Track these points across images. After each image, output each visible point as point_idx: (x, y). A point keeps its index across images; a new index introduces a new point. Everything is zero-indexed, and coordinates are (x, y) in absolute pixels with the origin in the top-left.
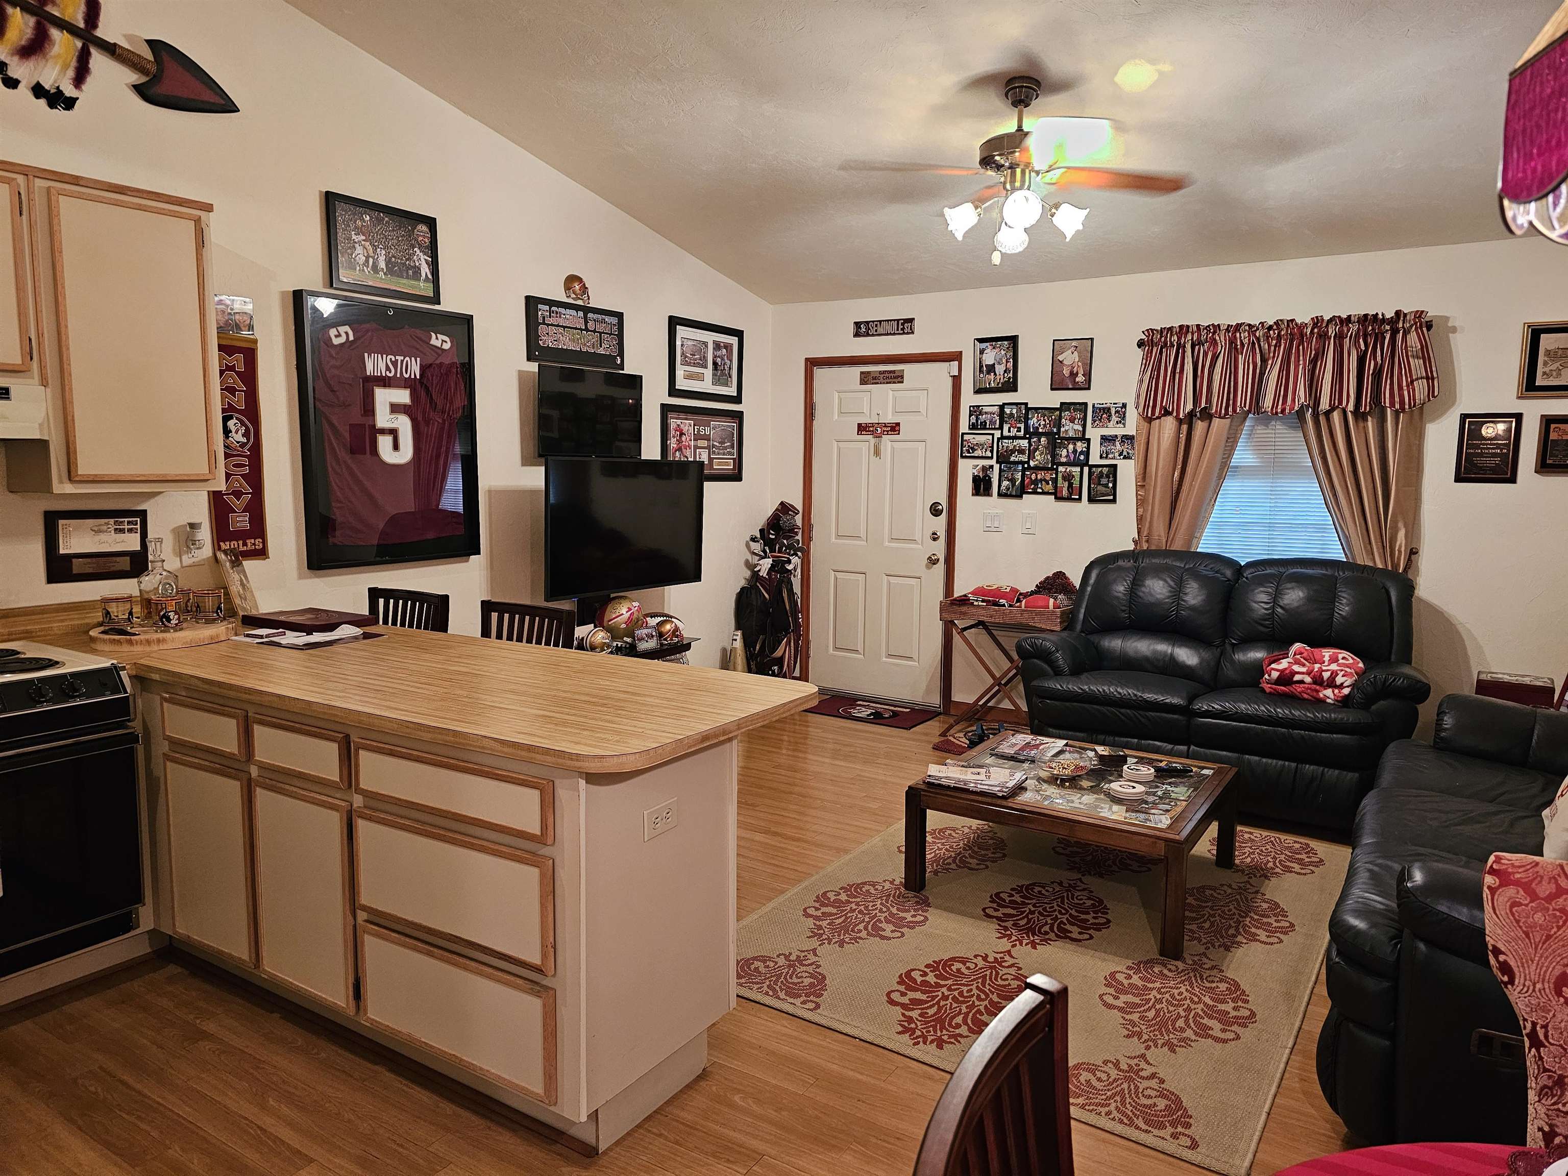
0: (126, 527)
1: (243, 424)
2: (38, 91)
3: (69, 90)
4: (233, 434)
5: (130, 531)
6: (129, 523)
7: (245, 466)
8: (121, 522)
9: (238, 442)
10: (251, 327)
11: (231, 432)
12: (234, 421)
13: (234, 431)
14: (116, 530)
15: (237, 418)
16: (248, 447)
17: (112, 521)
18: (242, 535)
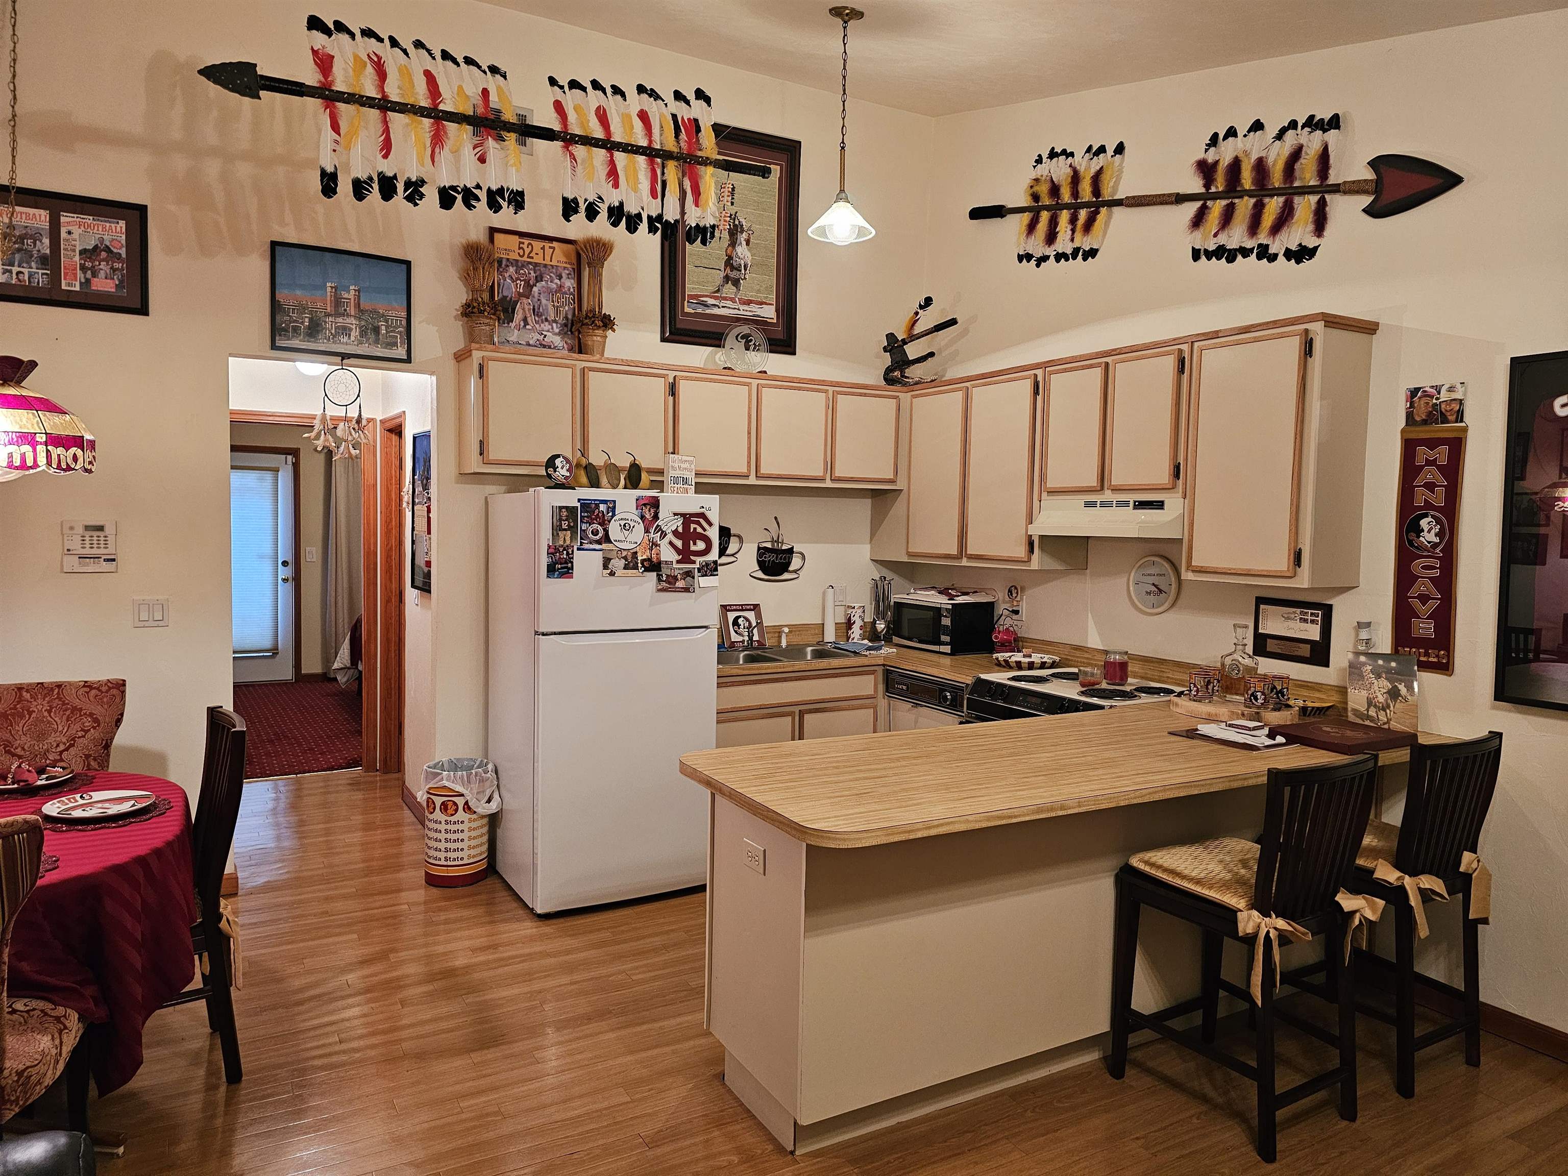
0: (1309, 618)
1: (1438, 521)
2: (1289, 254)
3: (1311, 242)
4: (1425, 533)
5: (1312, 622)
6: (1312, 614)
7: (1436, 568)
8: (1306, 613)
9: (1429, 542)
10: (1460, 416)
11: (1423, 531)
12: (1430, 519)
13: (1426, 530)
14: (1301, 619)
15: (1433, 517)
16: (1441, 547)
17: (1298, 611)
18: (1423, 643)
